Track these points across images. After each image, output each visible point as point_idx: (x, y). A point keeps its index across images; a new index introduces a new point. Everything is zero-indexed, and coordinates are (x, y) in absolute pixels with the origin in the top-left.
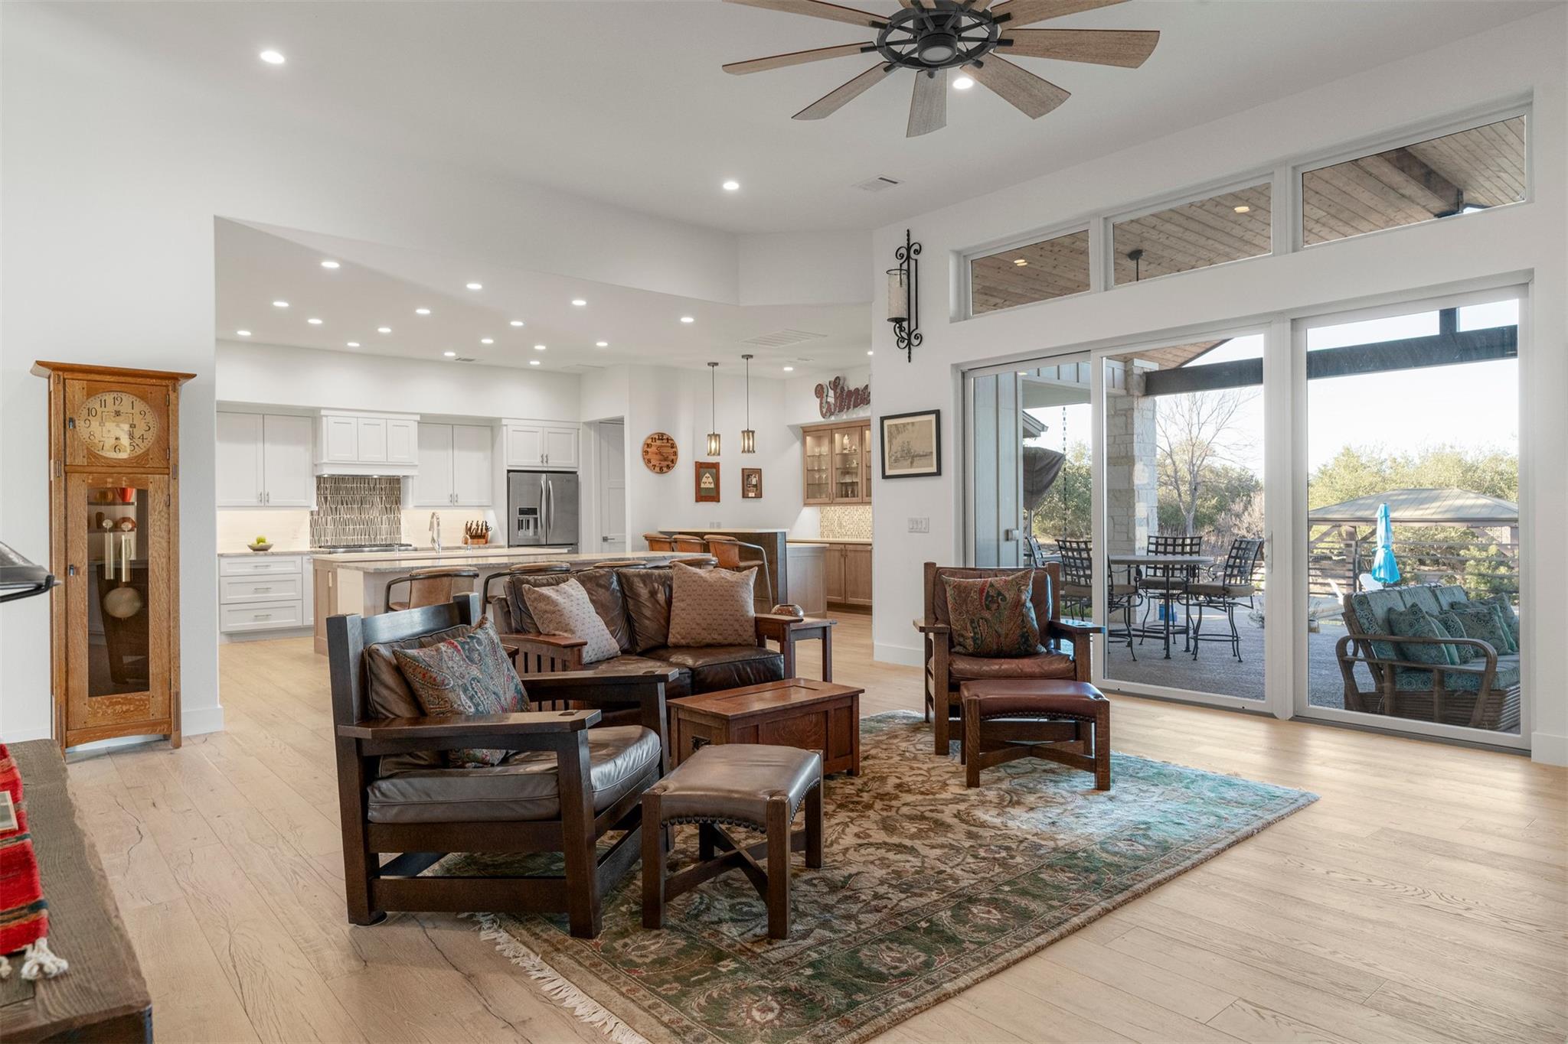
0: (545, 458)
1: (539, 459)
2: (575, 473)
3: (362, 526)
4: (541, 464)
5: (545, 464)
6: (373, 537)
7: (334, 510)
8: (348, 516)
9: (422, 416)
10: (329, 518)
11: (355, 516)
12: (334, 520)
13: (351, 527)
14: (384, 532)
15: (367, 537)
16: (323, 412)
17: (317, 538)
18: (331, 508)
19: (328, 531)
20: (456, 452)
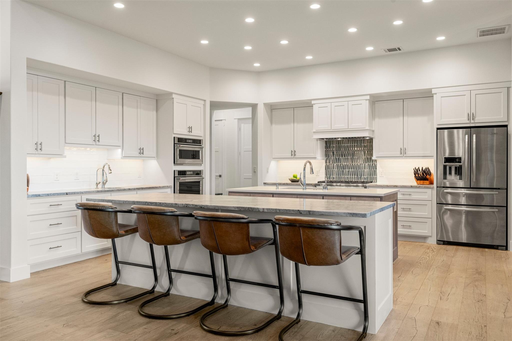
0: (471, 116)
1: (466, 118)
2: (506, 126)
3: (353, 170)
4: (468, 122)
5: (472, 121)
6: (359, 176)
7: (337, 159)
8: (346, 164)
9: (370, 95)
10: (335, 164)
11: (349, 163)
12: (338, 166)
13: (347, 170)
14: (366, 174)
15: (356, 176)
16: (313, 102)
17: (328, 176)
18: (336, 159)
19: (334, 172)
20: (405, 118)
